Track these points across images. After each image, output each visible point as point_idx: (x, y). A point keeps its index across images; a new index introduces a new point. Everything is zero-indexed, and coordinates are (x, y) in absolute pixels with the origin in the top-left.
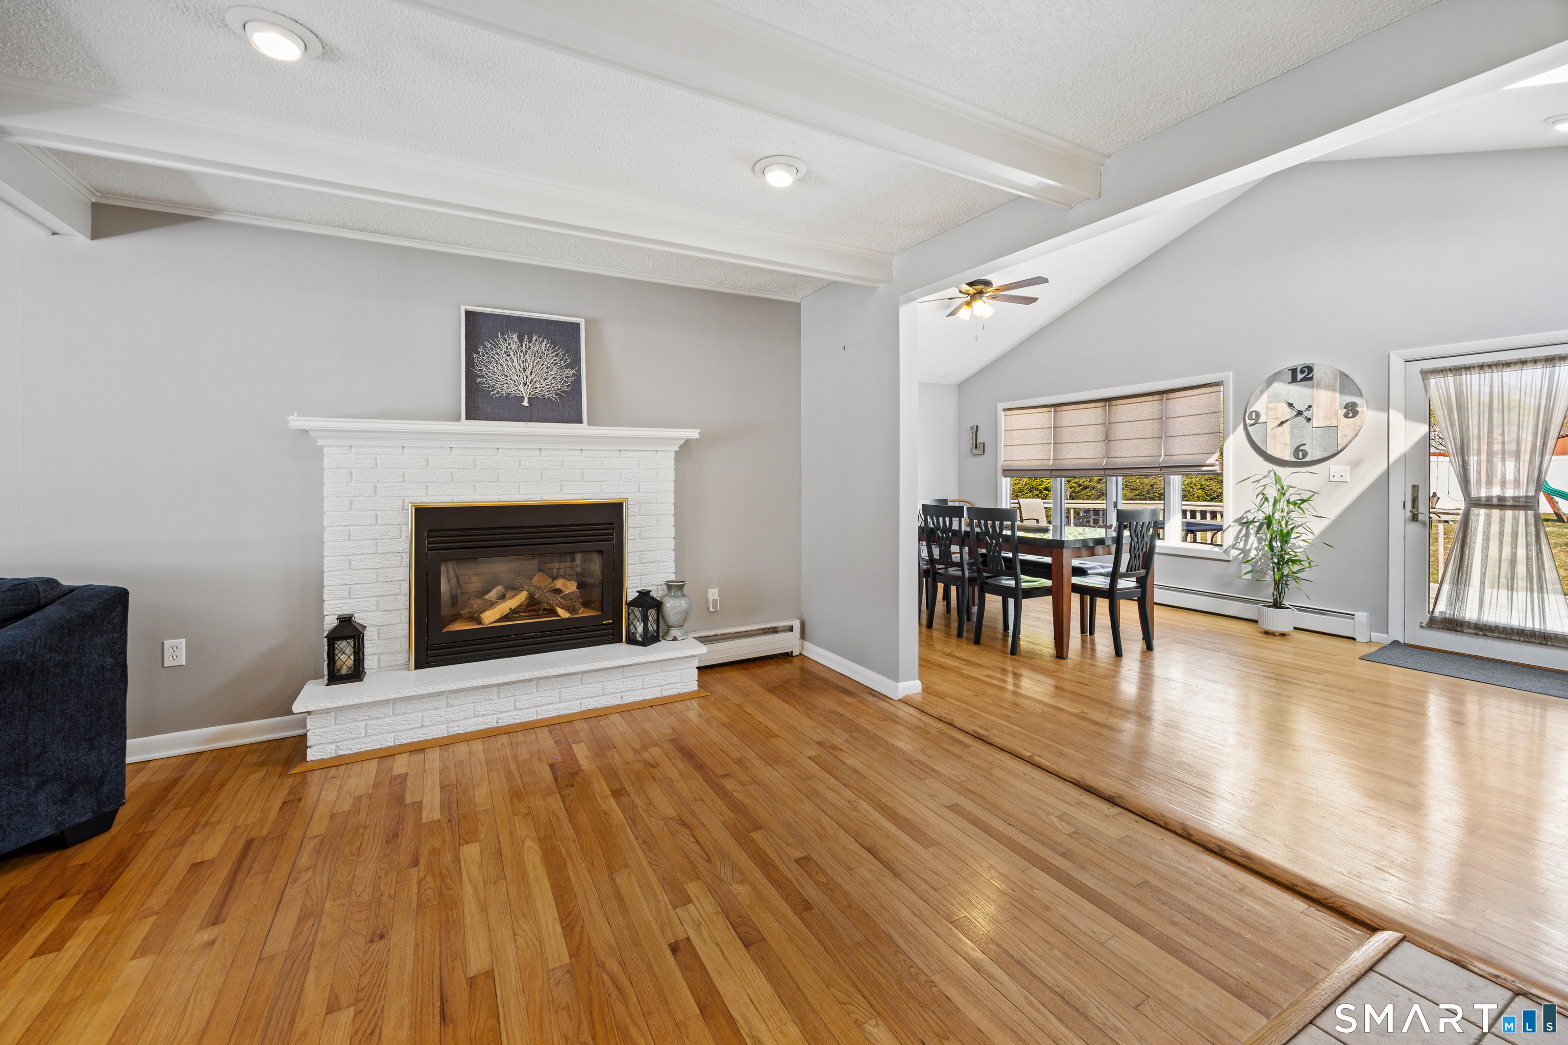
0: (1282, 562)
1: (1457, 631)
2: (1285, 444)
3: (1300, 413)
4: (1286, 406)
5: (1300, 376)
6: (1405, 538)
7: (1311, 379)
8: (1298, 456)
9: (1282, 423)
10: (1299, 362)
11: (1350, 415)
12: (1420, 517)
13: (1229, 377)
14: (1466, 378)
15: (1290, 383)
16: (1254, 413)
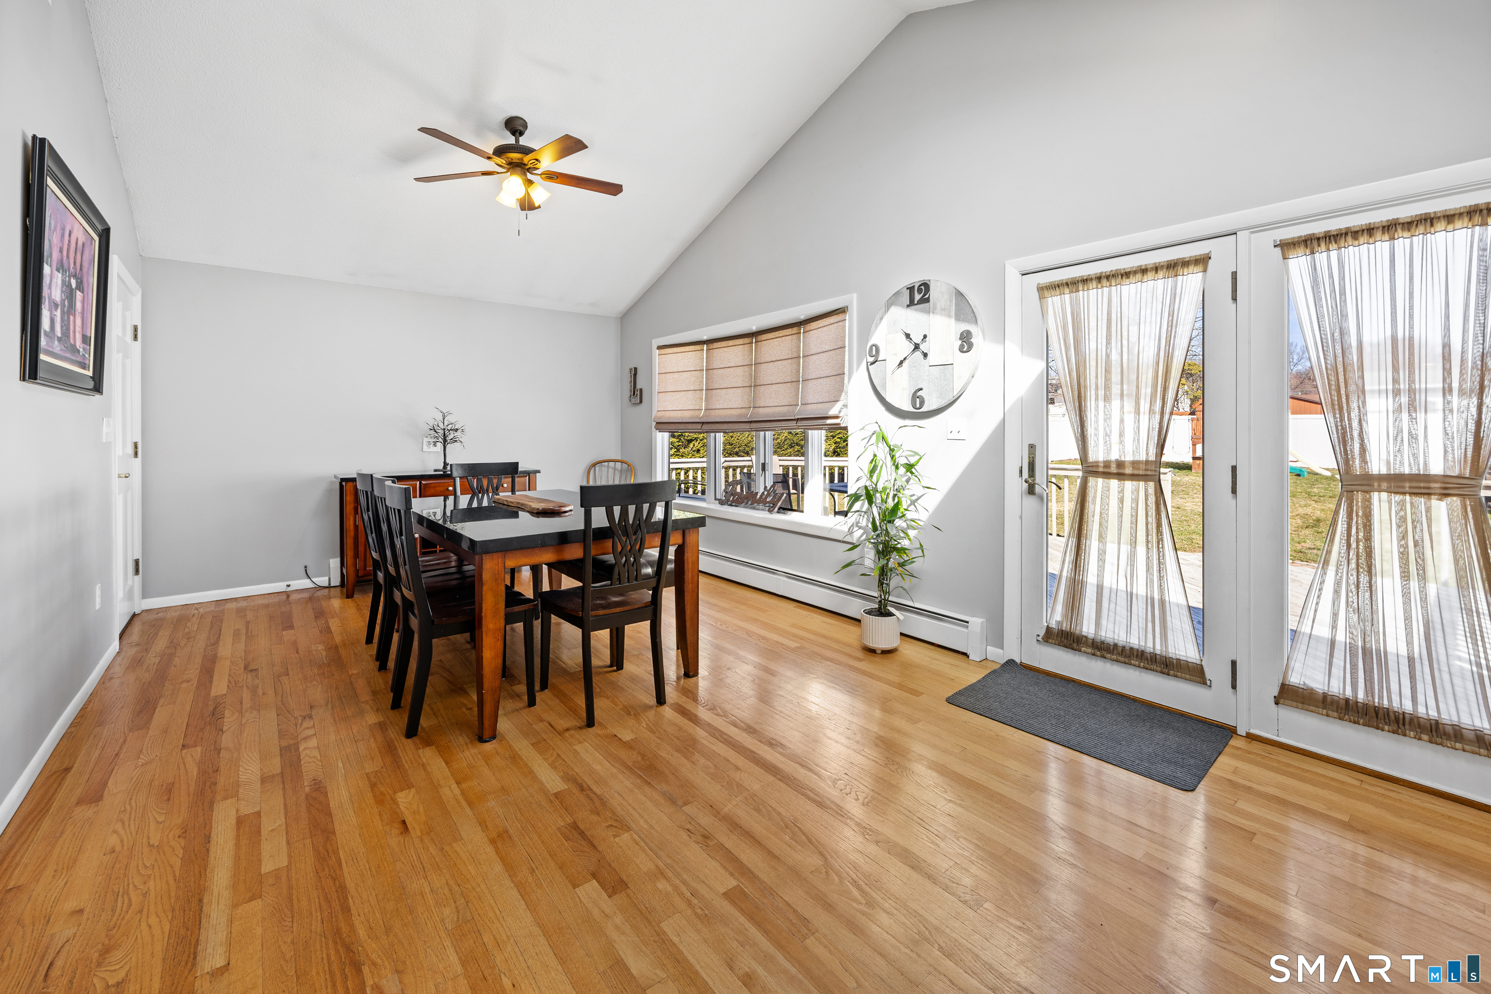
0: (886, 549)
1: (1073, 649)
2: (903, 389)
3: (917, 347)
4: (904, 337)
5: (917, 297)
6: (1021, 517)
7: (927, 300)
8: (916, 405)
9: (901, 363)
10: (915, 279)
11: (965, 349)
12: (1037, 489)
13: (852, 300)
14: (1084, 294)
15: (908, 306)
16: (874, 348)
